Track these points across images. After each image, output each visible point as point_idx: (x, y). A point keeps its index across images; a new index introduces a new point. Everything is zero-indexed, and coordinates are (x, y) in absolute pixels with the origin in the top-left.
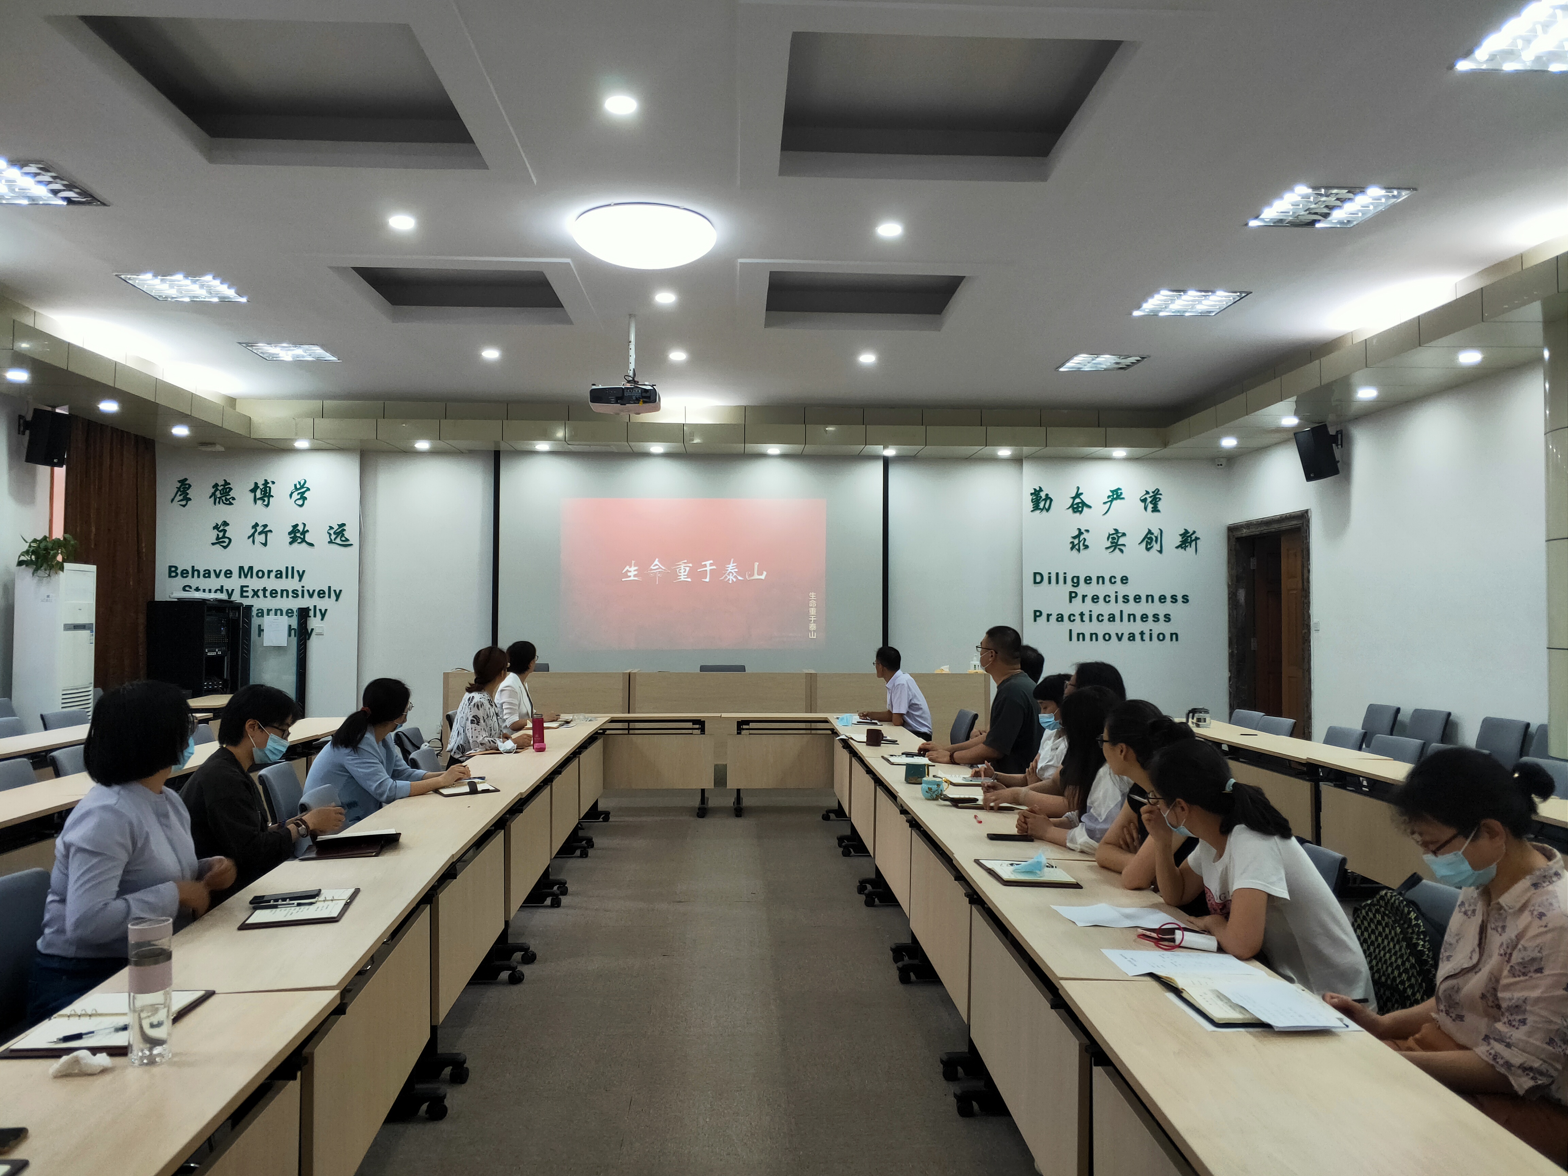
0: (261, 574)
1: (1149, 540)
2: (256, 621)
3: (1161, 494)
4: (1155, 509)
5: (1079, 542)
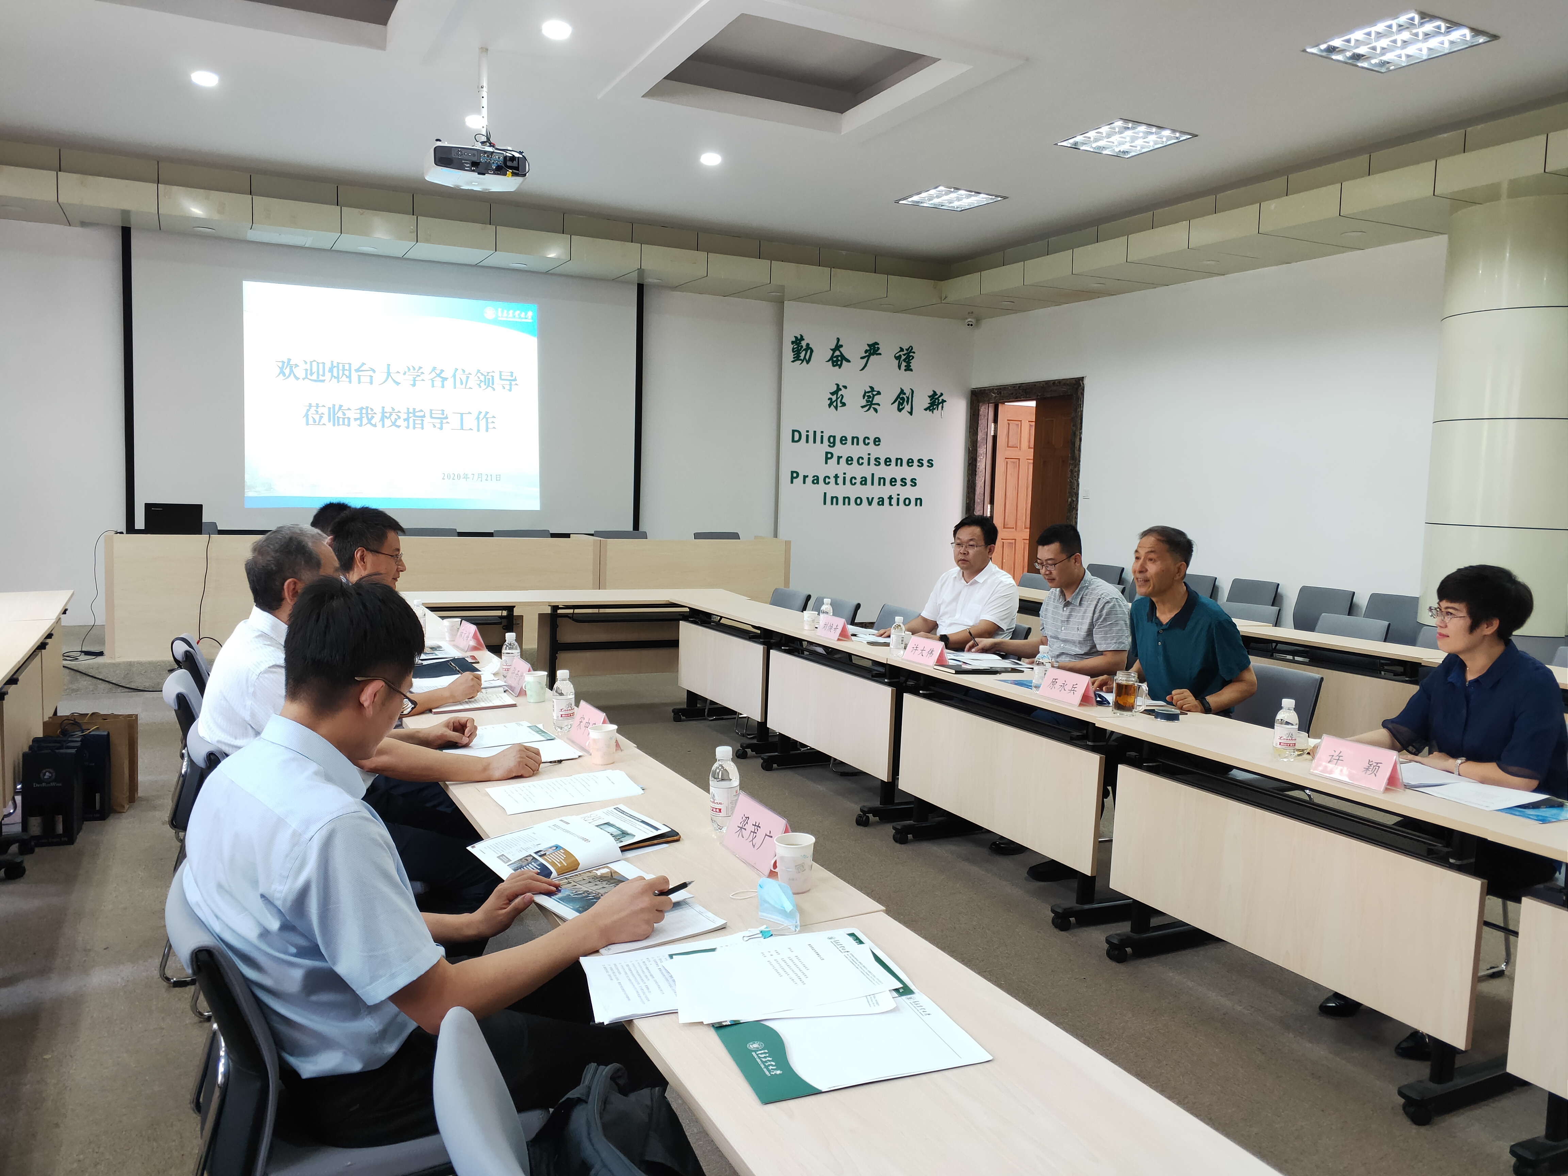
1: (902, 400)
3: (914, 353)
4: (908, 368)
5: (836, 399)
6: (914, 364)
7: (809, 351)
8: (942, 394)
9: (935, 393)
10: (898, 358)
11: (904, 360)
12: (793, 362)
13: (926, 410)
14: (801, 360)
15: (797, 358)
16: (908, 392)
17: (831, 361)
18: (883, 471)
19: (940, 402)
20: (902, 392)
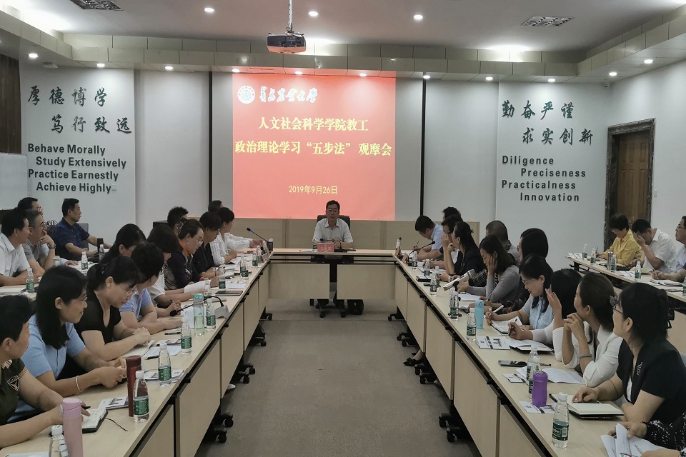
0: (81, 150)
1: (566, 136)
3: (573, 108)
4: (569, 116)
5: (527, 137)
7: (512, 110)
8: (590, 132)
9: (585, 131)
10: (563, 110)
11: (567, 111)
12: (503, 116)
13: (580, 141)
14: (508, 115)
15: (506, 113)
16: (569, 131)
17: (524, 115)
18: (555, 179)
19: (589, 135)
20: (566, 131)
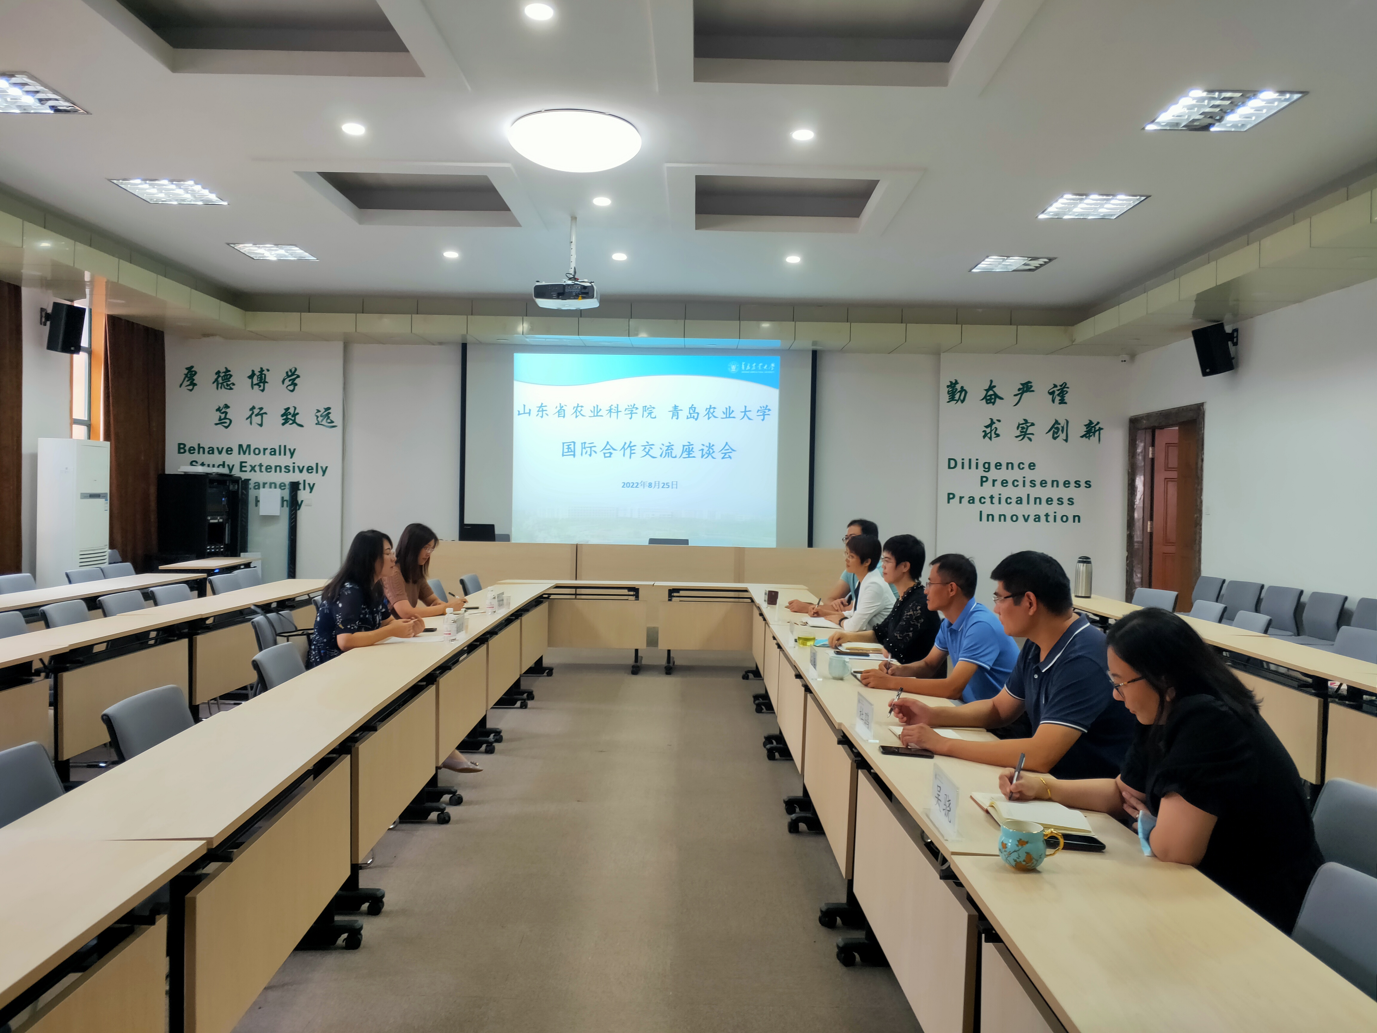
0: (257, 452)
1: (1056, 430)
2: (252, 493)
4: (1062, 402)
5: (990, 431)
6: (1067, 398)
7: (963, 393)
8: (1098, 423)
9: (1091, 422)
10: (1052, 393)
11: (1058, 395)
12: (948, 402)
13: (1082, 437)
14: (955, 400)
15: (952, 398)
16: (1063, 423)
17: (984, 401)
18: (1038, 491)
19: (1096, 429)
20: (1057, 422)
